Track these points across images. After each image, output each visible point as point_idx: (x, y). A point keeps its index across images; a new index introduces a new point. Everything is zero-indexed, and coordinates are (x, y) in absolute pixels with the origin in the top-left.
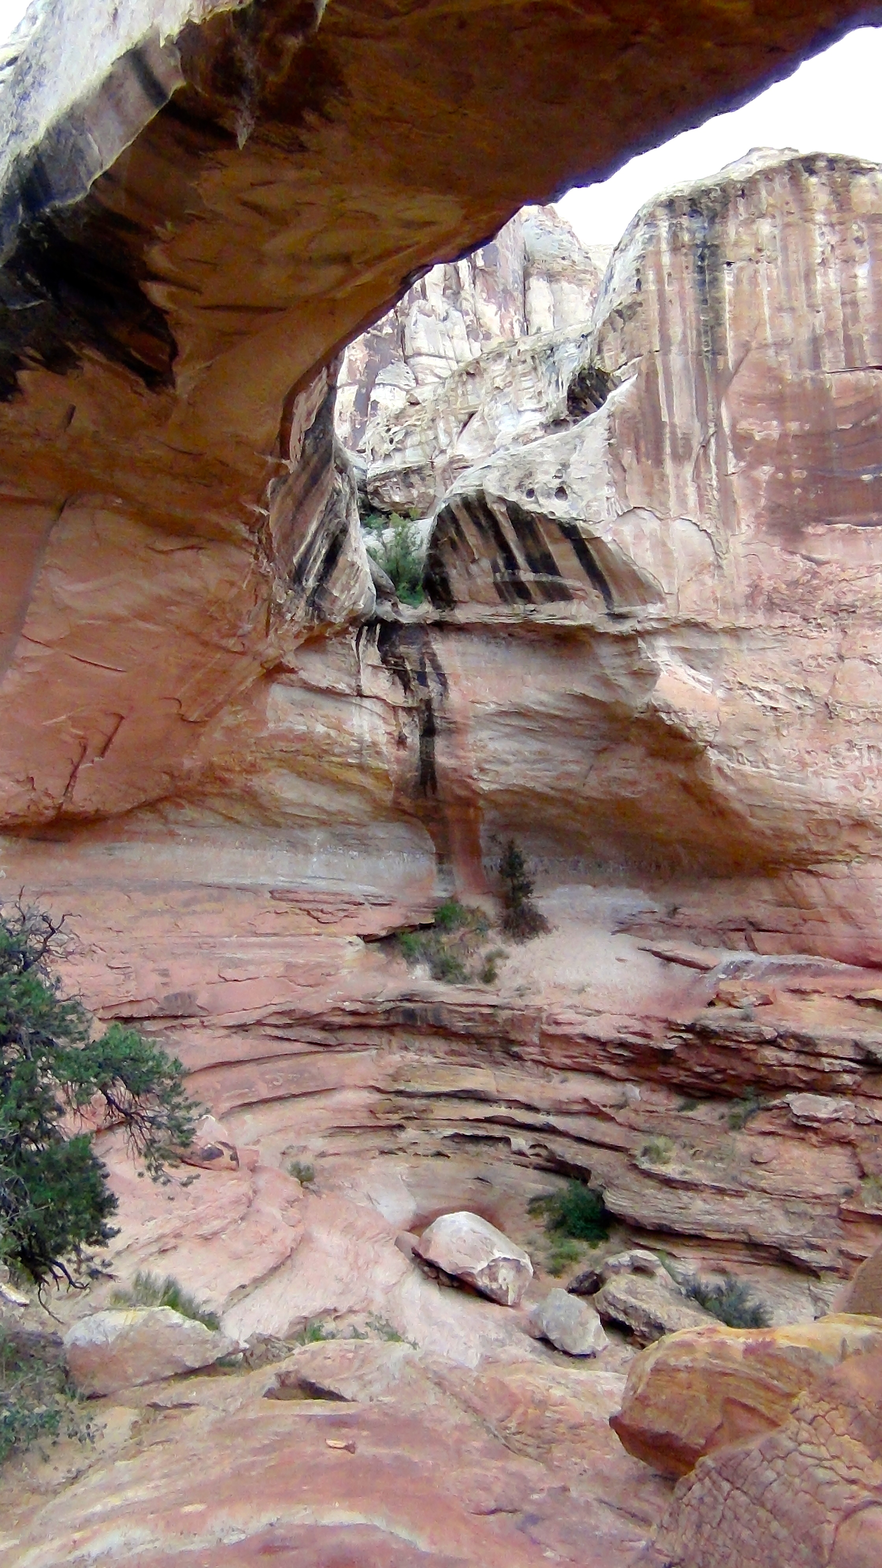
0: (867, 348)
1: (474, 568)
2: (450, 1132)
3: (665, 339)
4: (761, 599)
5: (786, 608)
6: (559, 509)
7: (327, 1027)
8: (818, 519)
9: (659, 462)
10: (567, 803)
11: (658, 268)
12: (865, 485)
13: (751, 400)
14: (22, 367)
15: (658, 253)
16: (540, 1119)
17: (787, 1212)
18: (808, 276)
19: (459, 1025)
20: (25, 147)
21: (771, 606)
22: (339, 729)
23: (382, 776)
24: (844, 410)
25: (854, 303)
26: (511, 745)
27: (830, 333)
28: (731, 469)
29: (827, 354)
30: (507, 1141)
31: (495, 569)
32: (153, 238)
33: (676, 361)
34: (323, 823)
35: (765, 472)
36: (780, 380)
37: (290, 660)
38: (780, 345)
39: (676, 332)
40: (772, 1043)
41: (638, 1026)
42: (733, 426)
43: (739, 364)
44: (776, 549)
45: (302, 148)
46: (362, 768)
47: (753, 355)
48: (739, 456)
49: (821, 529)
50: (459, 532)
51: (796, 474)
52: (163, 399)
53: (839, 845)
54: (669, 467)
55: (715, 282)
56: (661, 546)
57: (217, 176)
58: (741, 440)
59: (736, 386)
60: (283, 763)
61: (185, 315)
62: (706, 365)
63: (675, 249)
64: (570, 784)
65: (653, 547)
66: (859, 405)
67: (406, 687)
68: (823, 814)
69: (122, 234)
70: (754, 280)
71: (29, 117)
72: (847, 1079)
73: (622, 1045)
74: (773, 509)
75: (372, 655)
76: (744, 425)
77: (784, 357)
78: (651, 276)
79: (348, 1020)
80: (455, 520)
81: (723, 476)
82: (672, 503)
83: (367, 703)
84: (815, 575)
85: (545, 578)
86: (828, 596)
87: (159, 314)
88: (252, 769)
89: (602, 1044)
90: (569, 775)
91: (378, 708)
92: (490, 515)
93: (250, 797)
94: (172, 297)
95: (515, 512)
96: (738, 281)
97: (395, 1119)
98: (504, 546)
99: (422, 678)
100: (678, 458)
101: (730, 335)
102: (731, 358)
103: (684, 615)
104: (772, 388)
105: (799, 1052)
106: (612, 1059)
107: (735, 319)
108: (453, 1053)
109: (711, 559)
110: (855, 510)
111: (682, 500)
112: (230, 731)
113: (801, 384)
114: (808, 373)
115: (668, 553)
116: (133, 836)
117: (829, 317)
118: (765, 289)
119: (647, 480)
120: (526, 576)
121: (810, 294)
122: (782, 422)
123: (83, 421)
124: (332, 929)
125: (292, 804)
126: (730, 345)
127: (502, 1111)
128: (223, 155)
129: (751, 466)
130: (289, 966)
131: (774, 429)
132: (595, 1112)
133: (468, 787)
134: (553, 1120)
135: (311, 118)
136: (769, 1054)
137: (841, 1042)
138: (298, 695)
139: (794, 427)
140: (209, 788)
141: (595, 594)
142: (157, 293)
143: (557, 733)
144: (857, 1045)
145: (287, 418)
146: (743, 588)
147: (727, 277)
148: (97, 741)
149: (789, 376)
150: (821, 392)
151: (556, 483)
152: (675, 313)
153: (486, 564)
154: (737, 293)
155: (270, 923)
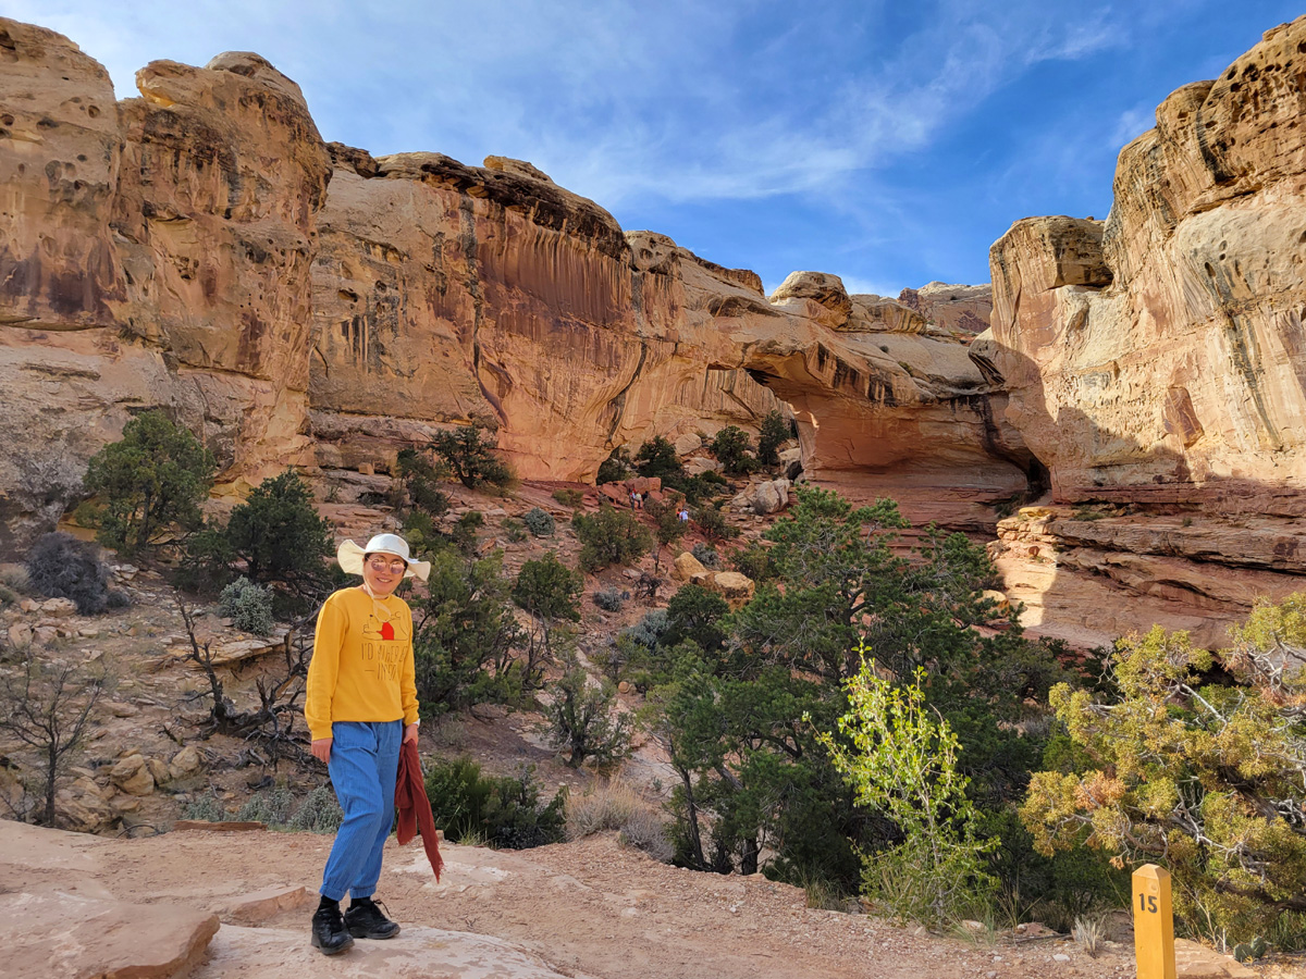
1: (986, 374)
6: (986, 354)
12: (1047, 332)
22: (952, 433)
26: (1012, 432)
27: (1036, 280)
31: (989, 373)
34: (974, 465)
38: (1027, 287)
46: (968, 445)
47: (1023, 292)
49: (1041, 349)
56: (1003, 362)
60: (940, 446)
67: (979, 416)
74: (1032, 344)
75: (966, 407)
77: (1029, 290)
85: (999, 375)
88: (930, 449)
91: (966, 425)
93: (937, 457)
99: (985, 412)
101: (1014, 287)
103: (1011, 385)
104: (1028, 302)
107: (1015, 282)
114: (1035, 295)
116: (912, 472)
118: (1021, 269)
120: (995, 375)
122: (1031, 313)
124: (968, 499)
125: (956, 459)
126: (1014, 291)
131: (1030, 316)
138: (932, 424)
139: (1034, 314)
148: (848, 446)
149: (1031, 296)
150: (1039, 301)
155: (944, 498)
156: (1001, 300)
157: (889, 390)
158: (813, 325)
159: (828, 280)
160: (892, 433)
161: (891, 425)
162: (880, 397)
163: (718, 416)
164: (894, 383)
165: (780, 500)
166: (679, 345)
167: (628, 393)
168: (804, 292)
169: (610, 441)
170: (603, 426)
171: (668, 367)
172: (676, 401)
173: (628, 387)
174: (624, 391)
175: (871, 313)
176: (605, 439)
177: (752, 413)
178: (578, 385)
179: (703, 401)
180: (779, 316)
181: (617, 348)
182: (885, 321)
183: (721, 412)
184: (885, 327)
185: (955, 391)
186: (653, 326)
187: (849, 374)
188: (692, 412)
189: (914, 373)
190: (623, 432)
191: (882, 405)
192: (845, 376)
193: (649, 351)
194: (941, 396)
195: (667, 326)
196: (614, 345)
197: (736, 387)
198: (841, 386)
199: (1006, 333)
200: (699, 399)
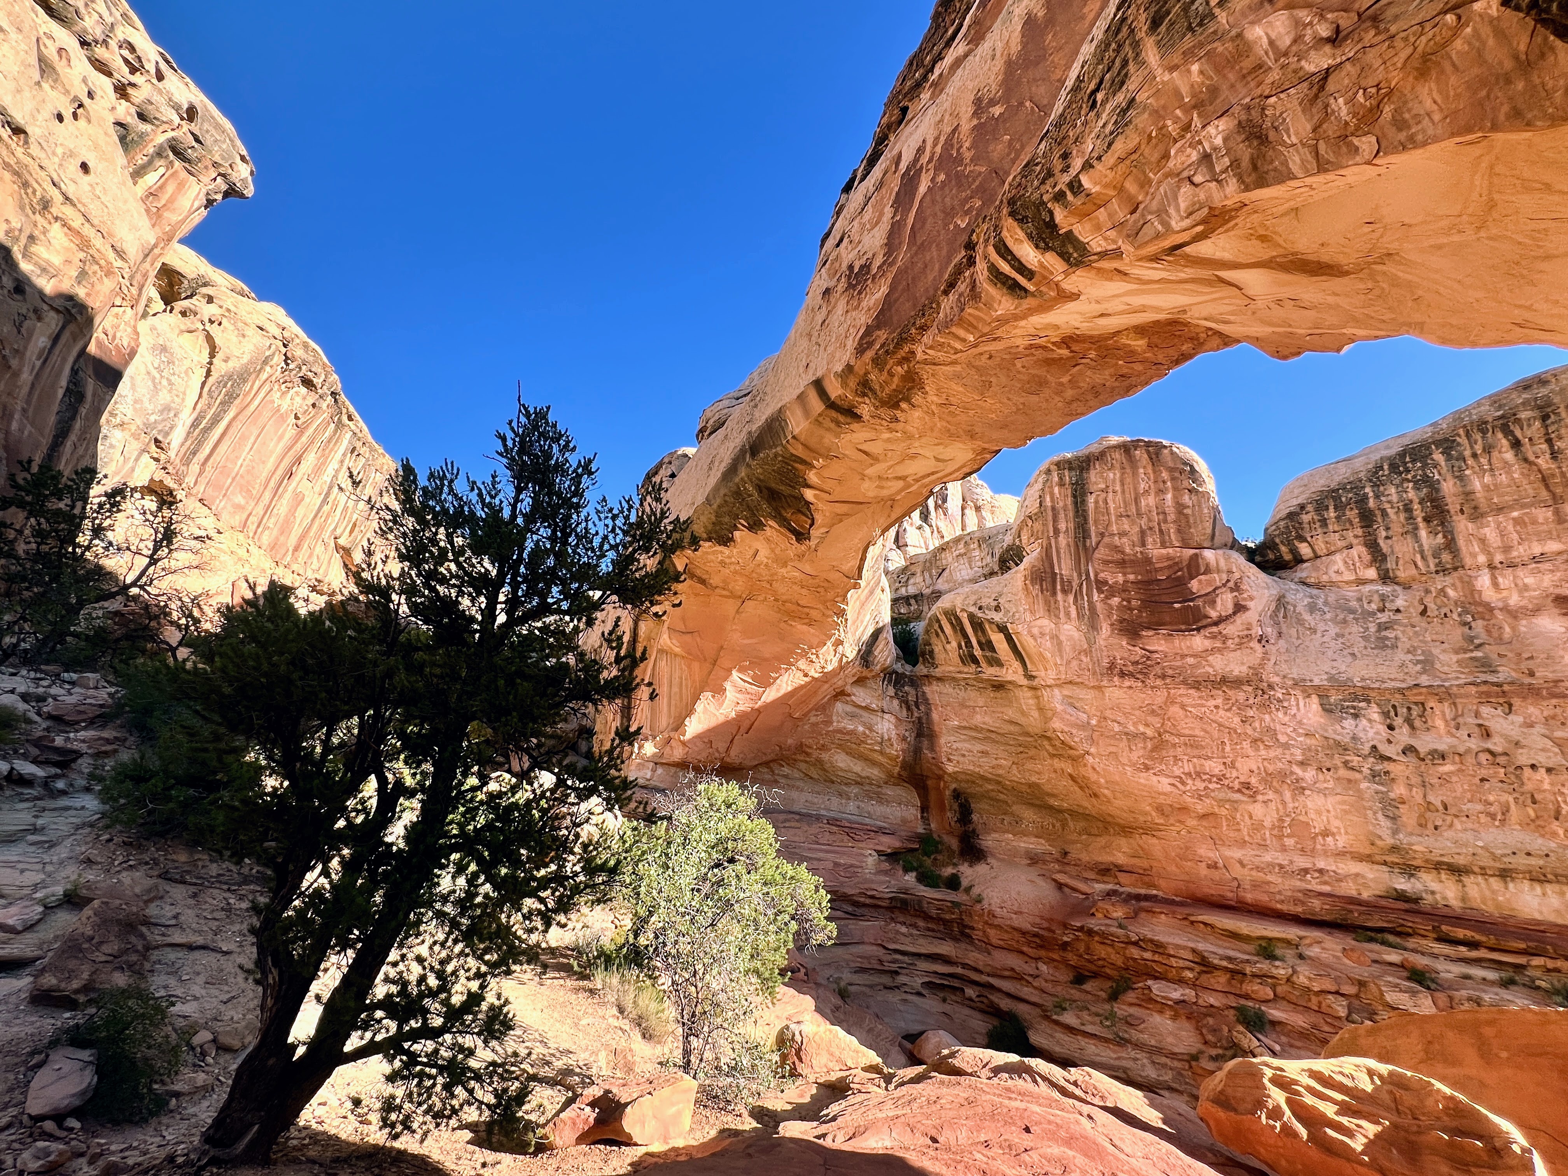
0: (1173, 536)
1: (948, 647)
2: (927, 979)
3: (1057, 531)
4: (1116, 671)
5: (1131, 675)
6: (997, 617)
7: (856, 904)
8: (1149, 628)
9: (1054, 593)
10: (999, 783)
11: (1052, 495)
12: (1177, 610)
13: (1106, 562)
14: (737, 529)
15: (1051, 487)
16: (984, 978)
17: (1153, 1062)
18: (1137, 501)
19: (934, 912)
20: (755, 427)
21: (1122, 675)
22: (871, 730)
23: (893, 759)
24: (1161, 569)
25: (1164, 513)
26: (967, 745)
27: (1151, 529)
28: (1096, 597)
29: (1150, 540)
30: (963, 990)
31: (960, 647)
32: (811, 466)
33: (1063, 540)
34: (857, 783)
35: (1116, 601)
36: (1123, 553)
37: (848, 689)
38: (1122, 534)
39: (1062, 526)
40: (1136, 944)
41: (1045, 925)
42: (1096, 575)
43: (1098, 544)
44: (1124, 643)
45: (897, 420)
46: (881, 753)
47: (1106, 540)
48: (1100, 591)
49: (1151, 633)
50: (941, 627)
51: (1134, 602)
52: (803, 548)
53: (1172, 821)
54: (1060, 596)
55: (1083, 502)
56: (1055, 637)
57: (848, 437)
58: (1101, 584)
59: (1097, 555)
61: (820, 506)
62: (1080, 545)
63: (1061, 484)
64: (1001, 772)
65: (1052, 638)
66: (1170, 567)
67: (909, 709)
68: (1161, 800)
69: (797, 465)
70: (1106, 502)
71: (757, 414)
72: (1189, 974)
73: (1036, 935)
74: (1121, 621)
75: (891, 691)
76: (1102, 575)
77: (1125, 540)
78: (1048, 499)
79: (868, 901)
80: (938, 621)
81: (1090, 602)
82: (1062, 615)
83: (886, 716)
84: (1148, 658)
85: (989, 654)
86: (1158, 670)
87: (808, 504)
88: (823, 748)
89: (1024, 933)
90: (1000, 766)
91: (893, 719)
92: (958, 618)
94: (815, 496)
95: (972, 617)
96: (1096, 502)
97: (894, 967)
98: (965, 636)
99: (917, 705)
100: (1065, 592)
101: (1093, 528)
102: (1094, 539)
103: (1070, 677)
104: (1118, 557)
105: (1154, 952)
106: (1029, 944)
107: (1096, 522)
108: (929, 929)
109: (1086, 646)
110: (1170, 624)
111: (1068, 614)
112: (813, 724)
113: (1135, 555)
114: (1138, 549)
115: (1060, 644)
117: (1150, 520)
118: (1112, 505)
119: (1047, 603)
120: (977, 652)
121: (1138, 509)
122: (1124, 574)
123: (762, 557)
124: (860, 845)
125: (842, 770)
126: (1093, 535)
127: (959, 970)
128: (855, 426)
129: (1107, 598)
130: (836, 864)
131: (1120, 578)
132: (1018, 977)
133: (941, 769)
134: (991, 980)
135: (904, 405)
136: (1135, 952)
137: (1184, 948)
138: (849, 708)
139: (1131, 577)
140: (798, 757)
141: (1017, 664)
142: (809, 494)
143: (994, 741)
144: (1194, 951)
145: (863, 559)
146: (1105, 663)
147: (1091, 499)
148: (746, 724)
149: (1128, 550)
150: (1148, 560)
151: (995, 603)
152: (1062, 515)
153: (954, 644)
154: (1096, 508)
155: (826, 838)
200: (292, 541)
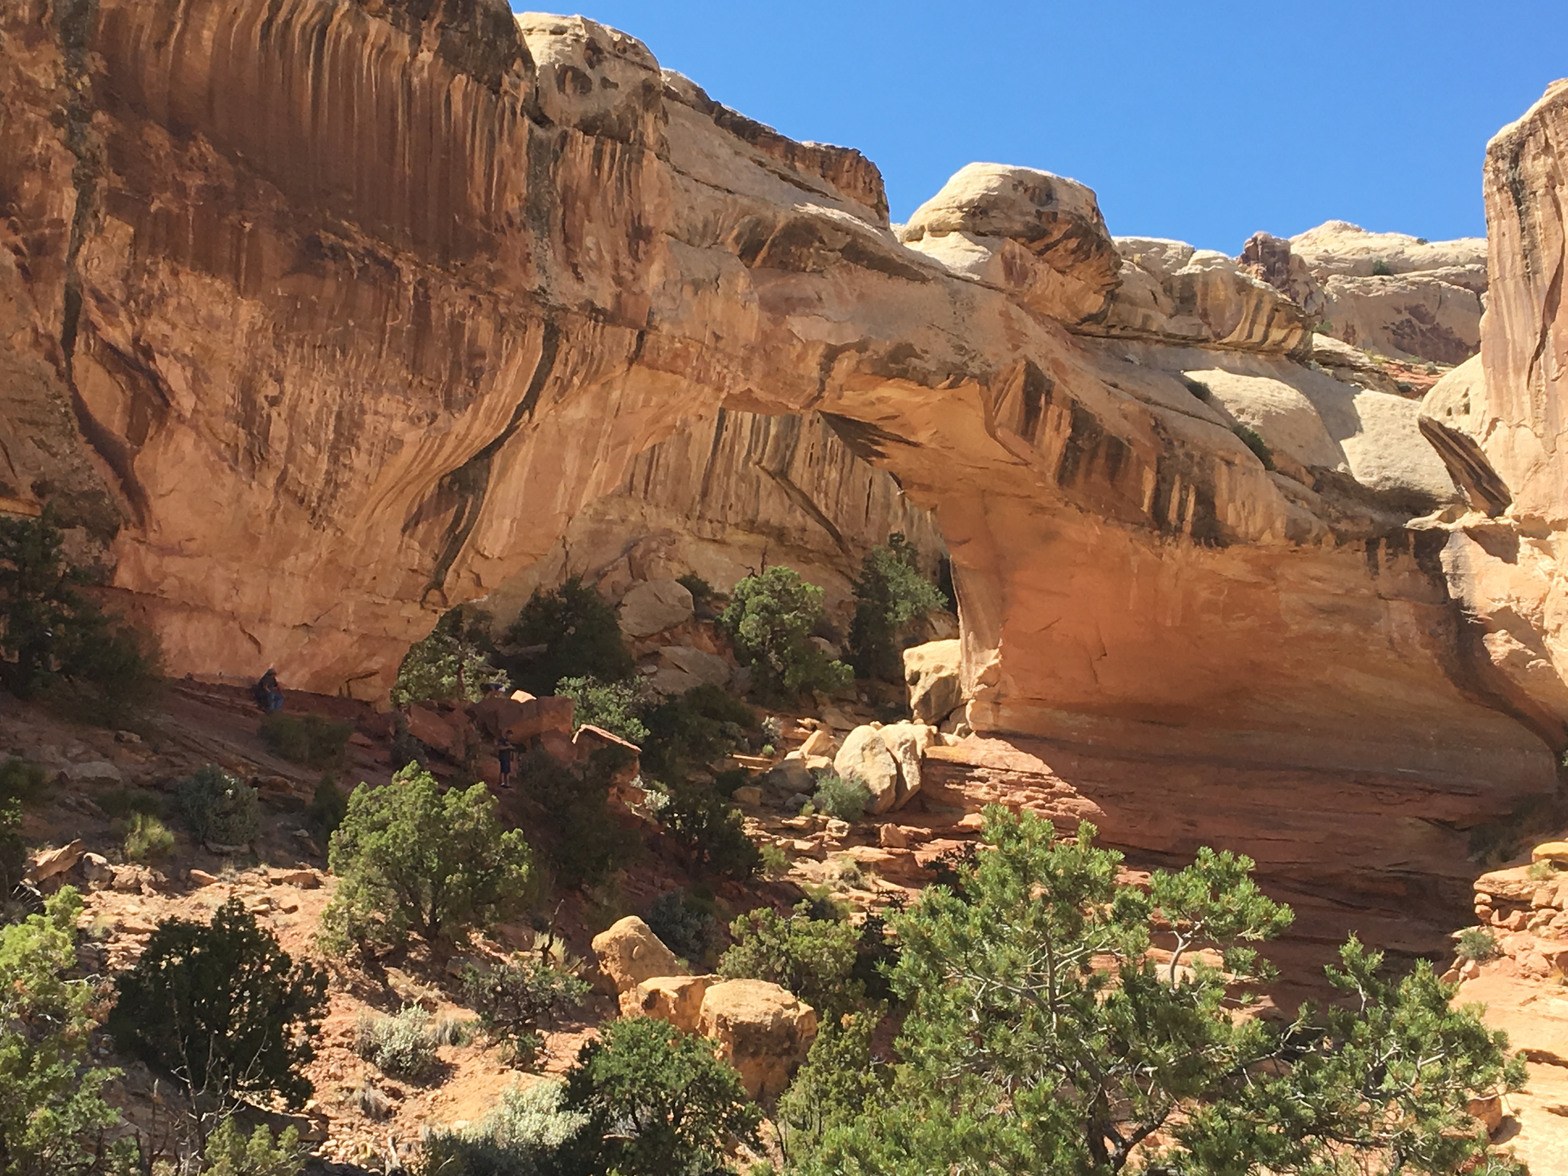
3: (1502, 267)
6: (1462, 424)
11: (1495, 206)
15: (1492, 194)
23: (1429, 670)
28: (1555, 374)
39: (1508, 259)
42: (1556, 335)
43: (1553, 278)
46: (1403, 662)
48: (1561, 361)
55: (1528, 211)
56: (1510, 451)
60: (1333, 660)
62: (1530, 285)
63: (1500, 188)
65: (1505, 452)
70: (1554, 204)
81: (1550, 381)
82: (1515, 411)
83: (1394, 604)
92: (1435, 433)
95: (1442, 430)
96: (1543, 207)
101: (1543, 255)
102: (1546, 275)
103: (1525, 512)
107: (1545, 240)
109: (1543, 457)
111: (1521, 408)
115: (1514, 457)
119: (1499, 393)
124: (1393, 810)
126: (1545, 263)
147: (1535, 205)
148: (1089, 644)
151: (1464, 401)
152: (1507, 244)
154: (1544, 217)
155: (1338, 801)
156: (1510, 284)
157: (1206, 500)
158: (1014, 310)
159: (1062, 195)
160: (1206, 617)
161: (1204, 595)
162: (1181, 517)
163: (741, 537)
164: (1222, 481)
165: (899, 779)
166: (650, 338)
167: (497, 459)
168: (997, 221)
169: (438, 584)
170: (423, 544)
171: (615, 395)
172: (631, 488)
173: (498, 443)
174: (488, 452)
175: (1168, 290)
176: (424, 580)
177: (838, 538)
178: (360, 426)
179: (705, 494)
180: (924, 280)
181: (475, 332)
182: (1204, 315)
183: (752, 526)
184: (1206, 332)
185: (1378, 517)
186: (579, 279)
187: (1102, 452)
188: (672, 522)
189: (1275, 459)
190: (478, 566)
191: (1186, 542)
192: (1093, 456)
193: (564, 347)
194: (1343, 526)
195: (619, 281)
196: (468, 323)
197: (798, 463)
198: (1080, 478)
199: (1518, 371)
200: (696, 488)
